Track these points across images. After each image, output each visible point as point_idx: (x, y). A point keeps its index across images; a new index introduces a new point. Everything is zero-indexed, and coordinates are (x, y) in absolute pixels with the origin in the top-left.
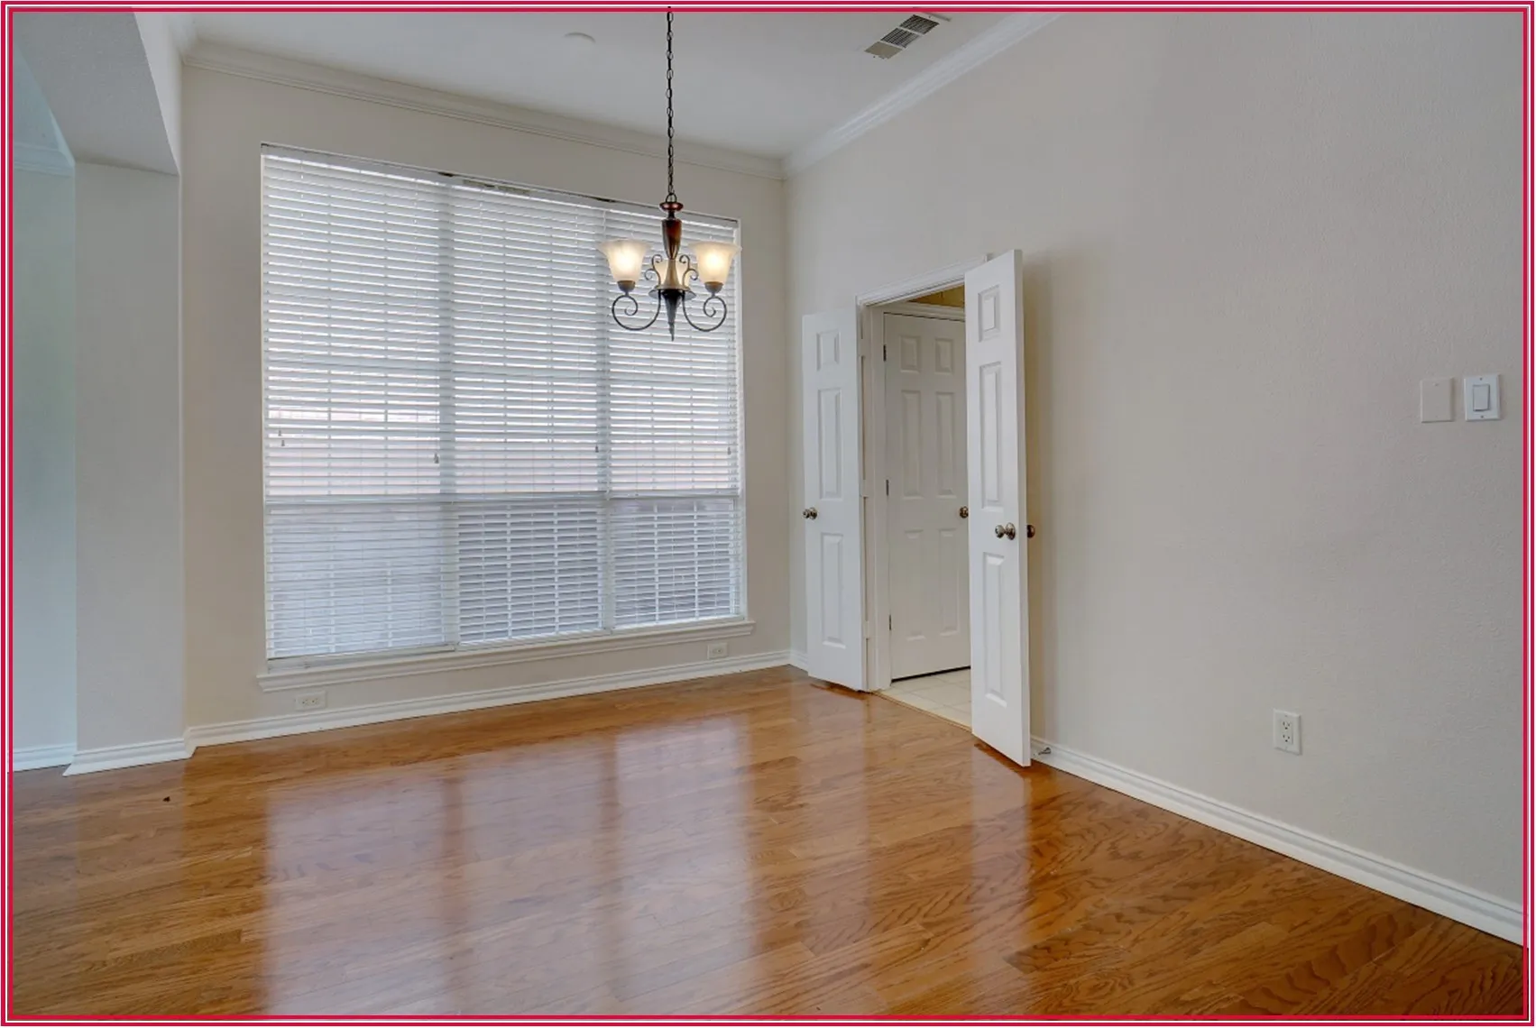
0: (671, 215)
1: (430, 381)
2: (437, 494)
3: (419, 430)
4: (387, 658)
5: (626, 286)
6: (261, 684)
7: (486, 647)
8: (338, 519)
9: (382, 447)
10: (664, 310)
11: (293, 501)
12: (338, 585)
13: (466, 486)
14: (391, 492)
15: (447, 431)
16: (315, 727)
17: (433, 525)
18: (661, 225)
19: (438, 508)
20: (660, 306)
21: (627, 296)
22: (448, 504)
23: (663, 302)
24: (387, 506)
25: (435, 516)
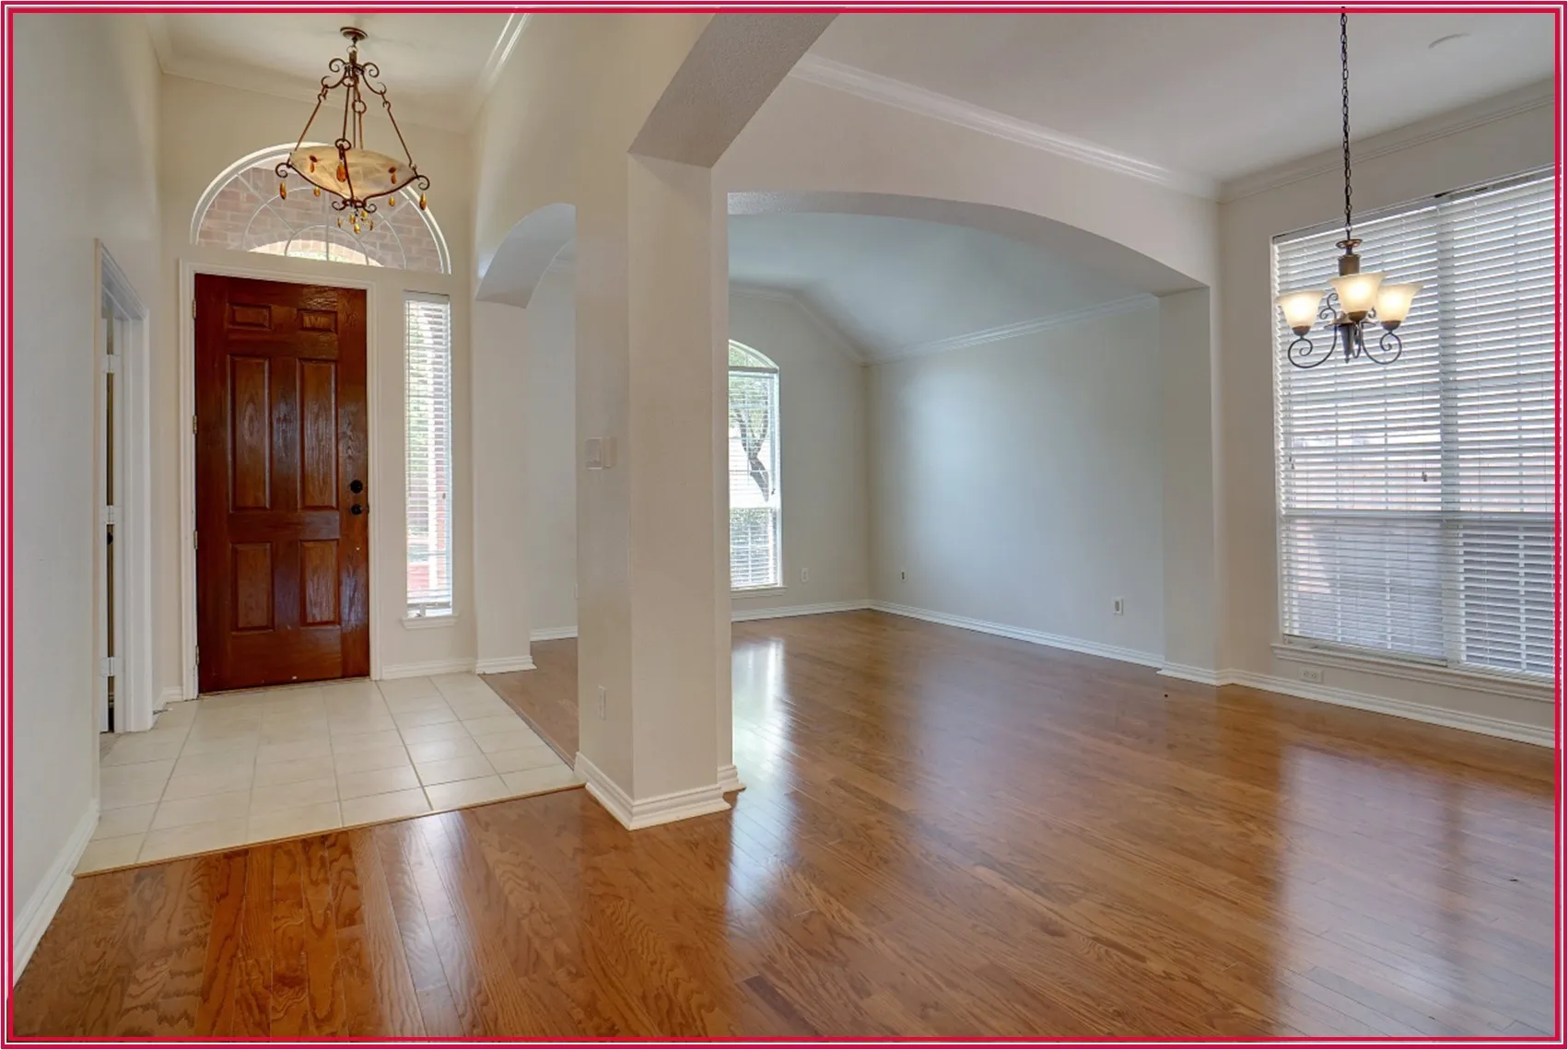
0: (1349, 251)
1: (1432, 403)
2: (1438, 512)
3: (1425, 449)
4: (1392, 659)
5: (1301, 331)
6: (1276, 651)
7: (1483, 671)
8: (1338, 529)
9: (1382, 466)
10: (1340, 341)
11: (1305, 513)
12: (1343, 586)
13: (1469, 504)
14: (1391, 507)
15: (1448, 450)
16: (1312, 696)
17: (1430, 542)
18: (1337, 263)
19: (1438, 525)
20: (1336, 338)
21: (1302, 339)
22: (1447, 522)
23: (1339, 333)
24: (1386, 521)
25: (1432, 533)
